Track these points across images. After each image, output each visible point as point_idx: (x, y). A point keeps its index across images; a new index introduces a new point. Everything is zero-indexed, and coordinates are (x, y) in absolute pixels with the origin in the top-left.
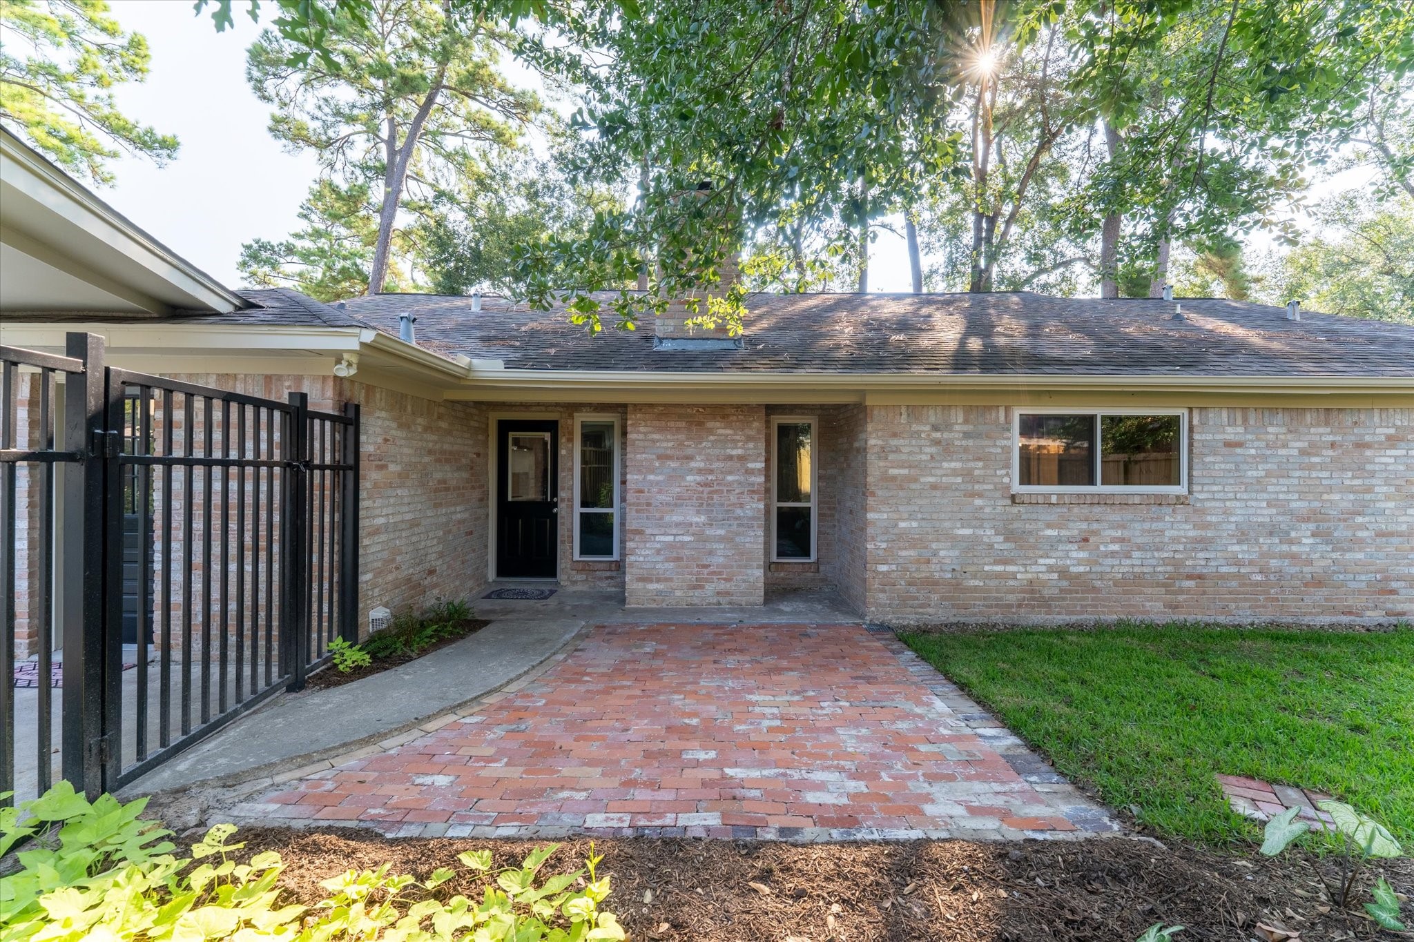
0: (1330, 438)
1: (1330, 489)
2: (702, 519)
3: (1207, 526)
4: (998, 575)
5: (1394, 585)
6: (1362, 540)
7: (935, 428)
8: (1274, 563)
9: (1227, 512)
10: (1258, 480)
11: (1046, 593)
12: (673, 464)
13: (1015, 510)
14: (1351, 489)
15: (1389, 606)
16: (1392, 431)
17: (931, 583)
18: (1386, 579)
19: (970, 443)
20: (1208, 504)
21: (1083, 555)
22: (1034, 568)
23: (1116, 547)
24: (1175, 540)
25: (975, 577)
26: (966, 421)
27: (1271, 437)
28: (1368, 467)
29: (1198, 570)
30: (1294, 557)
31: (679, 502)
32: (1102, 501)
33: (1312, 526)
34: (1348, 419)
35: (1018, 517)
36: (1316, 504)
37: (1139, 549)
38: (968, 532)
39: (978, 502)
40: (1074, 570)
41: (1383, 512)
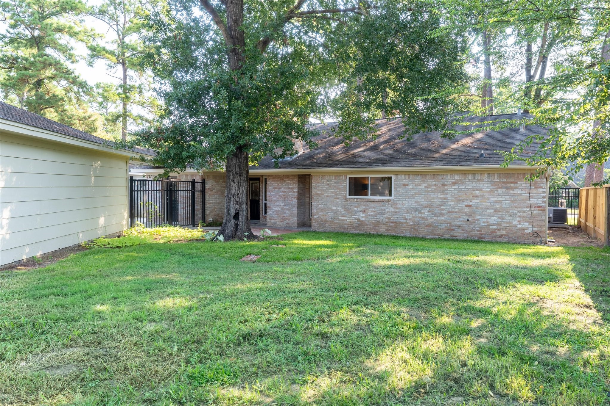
0: (434, 183)
1: (434, 198)
2: (283, 204)
3: (397, 208)
4: (343, 220)
5: (454, 228)
6: (443, 214)
7: (328, 181)
8: (416, 219)
9: (403, 204)
10: (412, 195)
11: (354, 225)
12: (277, 190)
13: (347, 202)
14: (440, 198)
15: (452, 234)
16: (454, 181)
17: (326, 221)
18: (451, 226)
19: (336, 185)
20: (398, 202)
21: (363, 215)
22: (351, 218)
23: (372, 213)
24: (388, 212)
25: (337, 220)
26: (335, 179)
27: (416, 183)
28: (446, 192)
29: (395, 221)
30: (423, 218)
31: (278, 199)
32: (368, 201)
33: (428, 209)
34: (440, 177)
35: (347, 205)
36: (429, 203)
37: (379, 214)
38: (335, 208)
39: (338, 200)
40: (361, 219)
41: (450, 205)
